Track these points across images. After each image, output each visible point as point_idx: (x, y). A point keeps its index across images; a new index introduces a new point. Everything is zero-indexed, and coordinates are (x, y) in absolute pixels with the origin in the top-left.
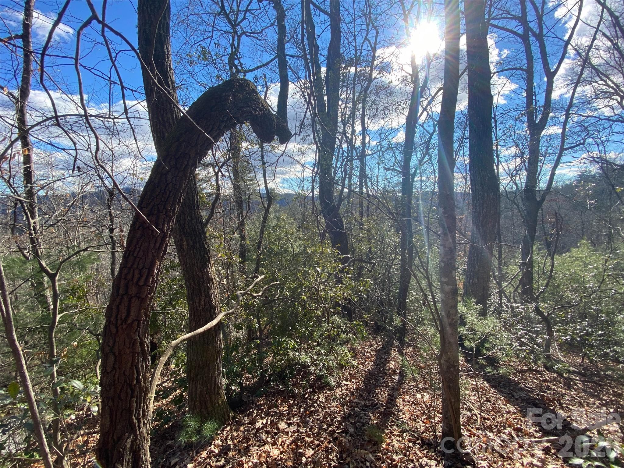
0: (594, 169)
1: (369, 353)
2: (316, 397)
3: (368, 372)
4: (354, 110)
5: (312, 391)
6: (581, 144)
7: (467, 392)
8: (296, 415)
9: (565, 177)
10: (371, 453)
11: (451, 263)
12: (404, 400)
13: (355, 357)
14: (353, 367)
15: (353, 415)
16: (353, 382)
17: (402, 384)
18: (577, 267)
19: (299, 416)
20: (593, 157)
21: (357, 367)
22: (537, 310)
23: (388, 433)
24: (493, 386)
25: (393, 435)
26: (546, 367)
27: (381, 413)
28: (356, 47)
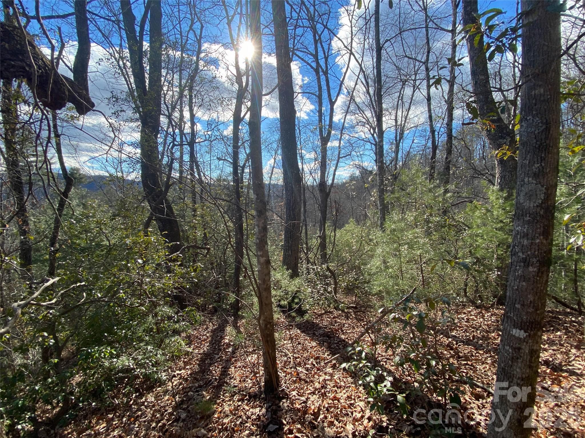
0: (357, 173)
1: (206, 335)
2: (144, 399)
3: (204, 353)
4: (181, 95)
5: (139, 395)
6: (349, 155)
7: (285, 342)
8: (117, 427)
9: (343, 177)
10: (203, 428)
11: (264, 239)
12: (235, 368)
13: (189, 344)
14: (187, 353)
15: (186, 400)
16: (187, 369)
17: (235, 353)
18: (348, 237)
19: (121, 427)
20: (356, 164)
21: (192, 353)
22: (328, 269)
23: (220, 403)
24: (302, 332)
25: (225, 402)
26: (335, 308)
27: (214, 387)
28: (181, 32)
